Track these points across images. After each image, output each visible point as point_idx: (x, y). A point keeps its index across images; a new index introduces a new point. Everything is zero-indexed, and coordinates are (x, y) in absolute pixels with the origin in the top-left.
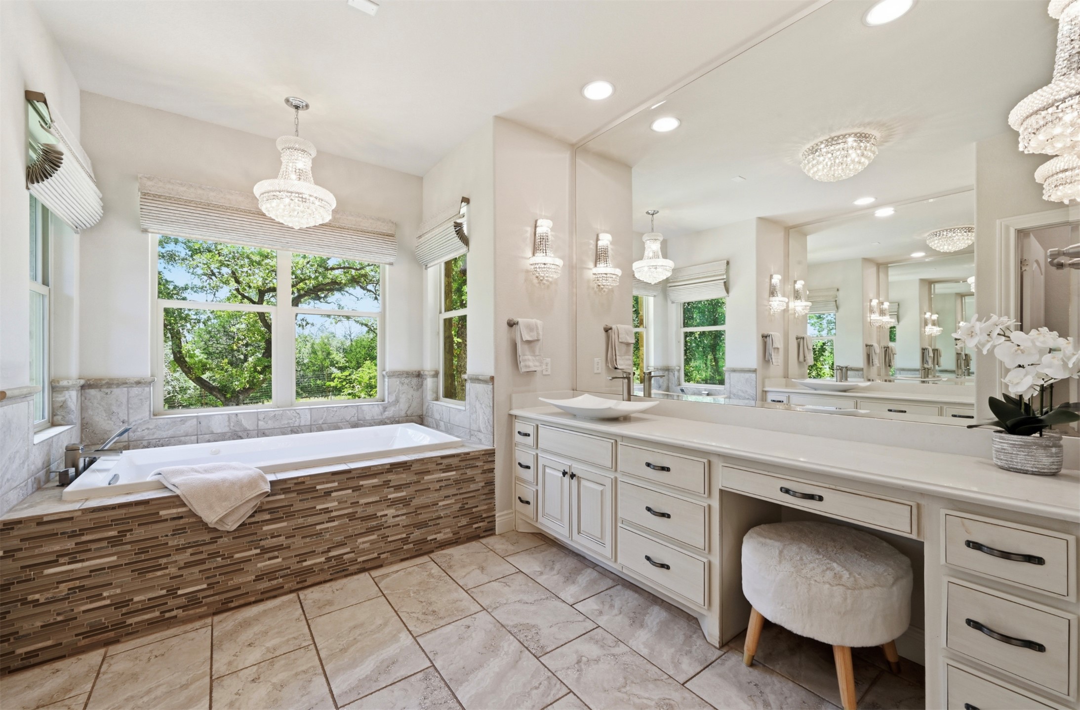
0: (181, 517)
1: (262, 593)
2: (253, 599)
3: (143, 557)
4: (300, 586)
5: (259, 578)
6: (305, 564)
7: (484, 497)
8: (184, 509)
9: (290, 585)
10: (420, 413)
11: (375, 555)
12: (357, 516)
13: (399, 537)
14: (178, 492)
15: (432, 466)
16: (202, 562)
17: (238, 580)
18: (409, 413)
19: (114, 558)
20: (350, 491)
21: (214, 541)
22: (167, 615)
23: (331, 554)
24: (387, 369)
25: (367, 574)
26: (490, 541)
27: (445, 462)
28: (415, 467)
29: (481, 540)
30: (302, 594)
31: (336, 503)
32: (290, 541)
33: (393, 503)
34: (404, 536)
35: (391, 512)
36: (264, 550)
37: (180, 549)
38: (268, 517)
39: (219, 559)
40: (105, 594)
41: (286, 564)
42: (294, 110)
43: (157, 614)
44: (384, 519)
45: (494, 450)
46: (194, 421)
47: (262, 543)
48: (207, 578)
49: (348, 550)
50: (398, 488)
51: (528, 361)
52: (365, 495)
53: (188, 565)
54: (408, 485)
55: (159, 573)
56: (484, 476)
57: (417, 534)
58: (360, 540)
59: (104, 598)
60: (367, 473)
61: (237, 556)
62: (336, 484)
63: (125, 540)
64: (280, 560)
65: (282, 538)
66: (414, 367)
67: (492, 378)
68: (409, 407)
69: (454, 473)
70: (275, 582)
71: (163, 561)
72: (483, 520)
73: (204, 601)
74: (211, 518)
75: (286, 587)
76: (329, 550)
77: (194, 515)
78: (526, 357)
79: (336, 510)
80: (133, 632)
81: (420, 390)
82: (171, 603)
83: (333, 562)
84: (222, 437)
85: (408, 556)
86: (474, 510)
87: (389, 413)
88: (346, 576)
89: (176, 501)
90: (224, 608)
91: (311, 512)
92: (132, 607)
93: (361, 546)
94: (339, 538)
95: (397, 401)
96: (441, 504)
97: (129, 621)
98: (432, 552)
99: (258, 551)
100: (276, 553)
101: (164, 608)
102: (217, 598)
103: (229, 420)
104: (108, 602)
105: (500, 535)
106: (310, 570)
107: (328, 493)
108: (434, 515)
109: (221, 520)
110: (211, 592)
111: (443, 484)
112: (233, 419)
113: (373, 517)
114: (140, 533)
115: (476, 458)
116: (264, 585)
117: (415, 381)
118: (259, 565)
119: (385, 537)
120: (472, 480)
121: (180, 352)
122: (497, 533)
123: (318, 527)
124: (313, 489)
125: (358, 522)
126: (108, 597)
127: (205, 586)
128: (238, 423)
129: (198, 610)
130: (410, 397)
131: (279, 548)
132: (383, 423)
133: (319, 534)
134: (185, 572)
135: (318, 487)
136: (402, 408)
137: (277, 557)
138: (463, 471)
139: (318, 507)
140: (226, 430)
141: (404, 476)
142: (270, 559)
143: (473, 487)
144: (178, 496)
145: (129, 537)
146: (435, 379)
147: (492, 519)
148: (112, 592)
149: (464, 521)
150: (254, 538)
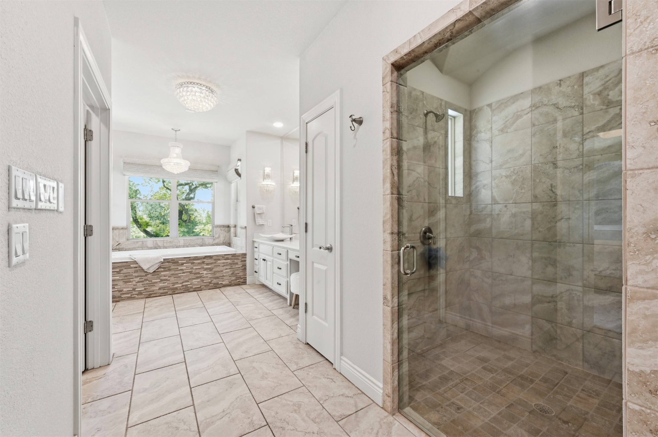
0: (137, 267)
1: (161, 294)
2: (158, 295)
3: (126, 278)
4: (173, 293)
5: (160, 289)
6: (175, 286)
7: (242, 270)
8: (138, 265)
9: (170, 292)
10: (229, 242)
11: (199, 286)
12: (193, 272)
13: (208, 281)
14: (136, 260)
15: (221, 258)
16: (143, 281)
17: (154, 288)
18: (224, 242)
19: (118, 277)
20: (190, 264)
21: (146, 275)
22: (133, 296)
23: (184, 284)
24: (215, 224)
25: (196, 292)
26: (244, 286)
27: (226, 256)
28: (214, 258)
29: (241, 286)
30: (173, 295)
31: (185, 268)
32: (169, 278)
33: (206, 269)
34: (210, 281)
35: (205, 272)
36: (162, 280)
37: (136, 277)
38: (163, 270)
39: (148, 281)
40: (116, 287)
41: (168, 285)
42: (175, 132)
43: (130, 295)
44: (202, 274)
45: (246, 253)
46: (141, 243)
47: (161, 278)
48: (144, 287)
49: (189, 283)
50: (207, 264)
51: (260, 221)
52: (195, 266)
53: (139, 282)
54: (212, 263)
55: (130, 283)
56: (242, 262)
57: (215, 281)
58: (194, 281)
59: (115, 289)
60: (196, 258)
61: (153, 281)
62: (185, 261)
63: (121, 272)
64: (166, 284)
65: (167, 277)
66: (226, 223)
67: (246, 227)
68: (224, 240)
69: (229, 261)
70: (165, 291)
71: (131, 280)
72: (241, 279)
73: (143, 293)
74: (145, 267)
75: (169, 293)
76: (183, 283)
77: (140, 267)
78: (258, 219)
79: (185, 270)
80: (123, 300)
81: (229, 233)
82: (134, 293)
83: (184, 287)
84: (151, 248)
85: (211, 288)
86: (238, 275)
87: (216, 241)
88: (189, 292)
89: (135, 262)
90: (149, 296)
91: (177, 270)
92: (123, 292)
93: (194, 283)
94: (187, 279)
95: (219, 237)
96: (224, 271)
97: (122, 296)
98: (221, 288)
99: (160, 280)
100: (165, 282)
101: (132, 294)
102: (147, 293)
103: (153, 243)
104: (117, 290)
105: (248, 285)
106: (176, 288)
107: (182, 264)
108: (222, 275)
109: (148, 269)
110: (145, 291)
111: (225, 264)
112: (155, 242)
113: (199, 273)
114: (125, 271)
115: (239, 256)
116: (161, 291)
117: (227, 229)
118: (160, 285)
119: (203, 281)
120: (237, 264)
121: (136, 217)
122: (247, 284)
123: (179, 275)
124: (178, 262)
125: (193, 274)
126: (117, 288)
127: (143, 289)
128: (157, 244)
129: (141, 296)
130: (225, 235)
131: (167, 280)
132: (213, 245)
133: (179, 277)
134: (138, 284)
135: (179, 262)
136: (221, 239)
137: (166, 283)
138: (233, 260)
139: (179, 268)
140: (152, 246)
141: (210, 260)
142: (163, 283)
143: (237, 266)
144: (136, 261)
145: (122, 272)
146: (235, 228)
147: (245, 279)
148: (118, 287)
149: (234, 278)
150: (158, 276)
